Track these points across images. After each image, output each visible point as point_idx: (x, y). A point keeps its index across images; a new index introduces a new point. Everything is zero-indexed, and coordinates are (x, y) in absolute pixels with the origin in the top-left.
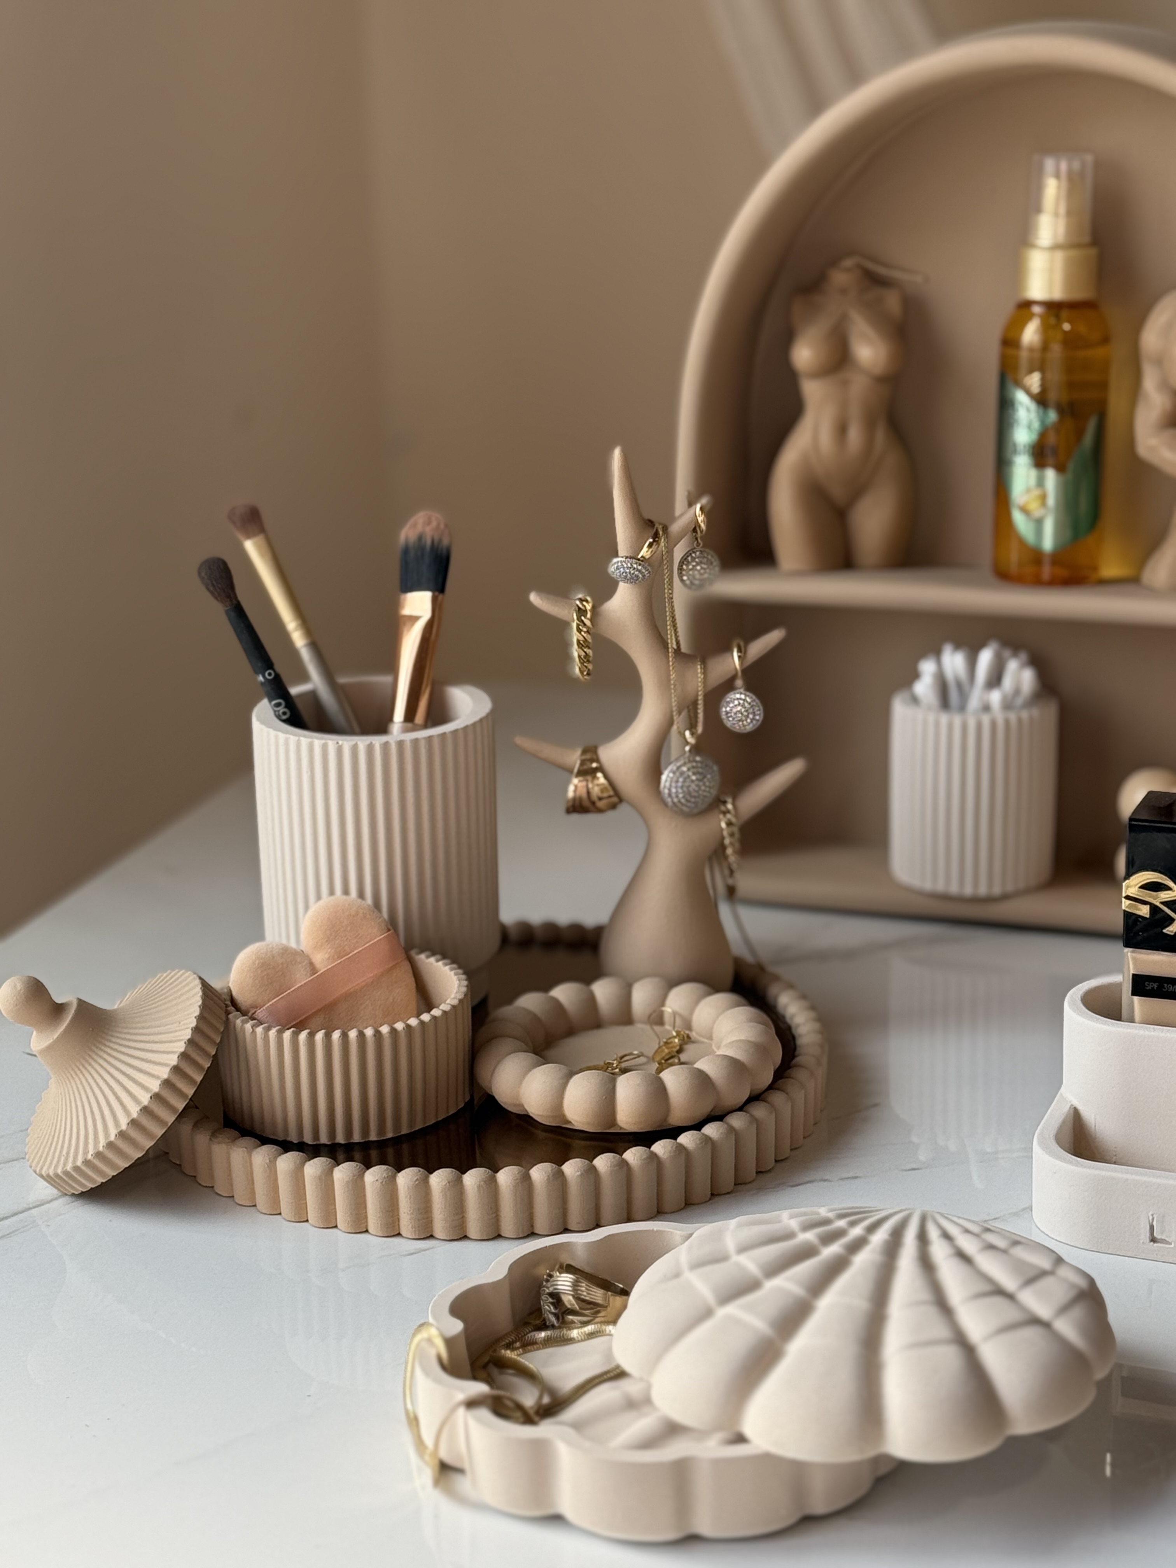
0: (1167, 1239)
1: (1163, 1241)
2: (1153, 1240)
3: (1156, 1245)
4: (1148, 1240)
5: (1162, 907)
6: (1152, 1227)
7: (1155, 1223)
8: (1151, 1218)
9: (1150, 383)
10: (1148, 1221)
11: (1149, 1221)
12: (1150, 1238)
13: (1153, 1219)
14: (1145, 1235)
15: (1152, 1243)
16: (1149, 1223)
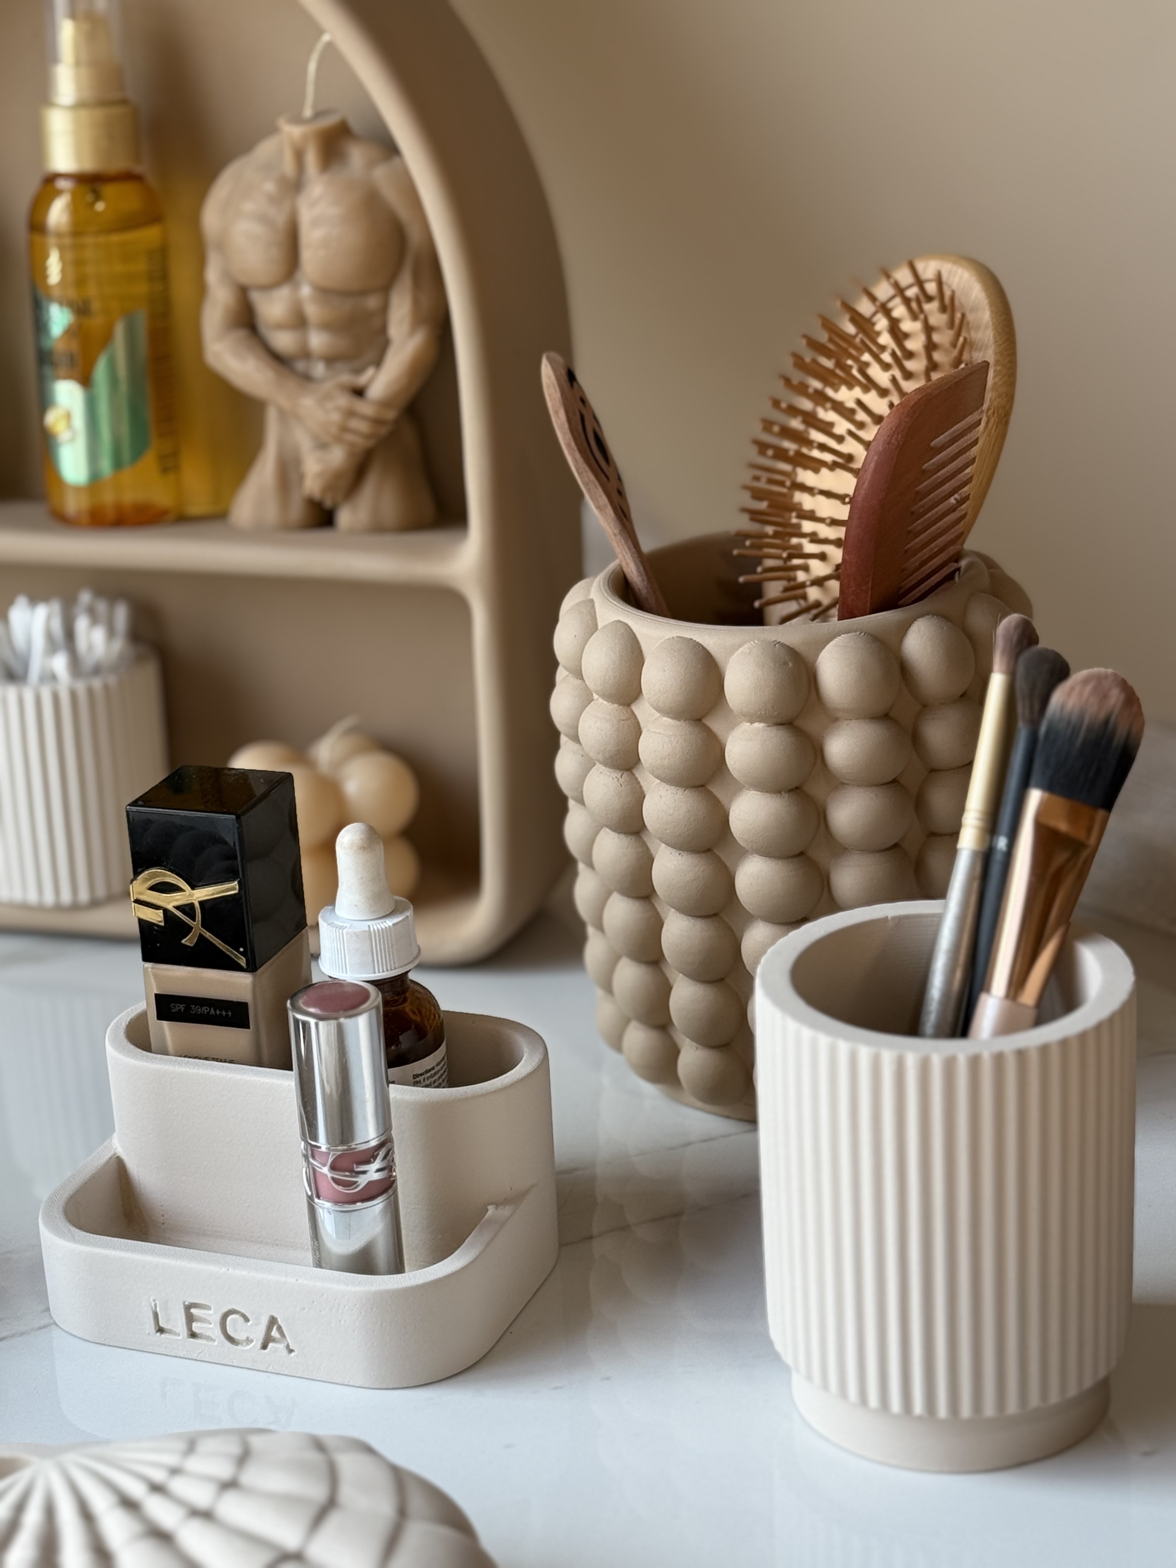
0: (173, 1329)
1: (170, 1332)
2: (161, 1330)
3: (163, 1336)
4: (154, 1332)
5: (178, 913)
6: (156, 1316)
7: (158, 1310)
8: (153, 1304)
9: (212, 275)
10: (150, 1308)
11: (152, 1308)
12: (155, 1327)
13: (156, 1305)
14: (150, 1326)
15: (158, 1334)
16: (153, 1311)
